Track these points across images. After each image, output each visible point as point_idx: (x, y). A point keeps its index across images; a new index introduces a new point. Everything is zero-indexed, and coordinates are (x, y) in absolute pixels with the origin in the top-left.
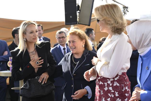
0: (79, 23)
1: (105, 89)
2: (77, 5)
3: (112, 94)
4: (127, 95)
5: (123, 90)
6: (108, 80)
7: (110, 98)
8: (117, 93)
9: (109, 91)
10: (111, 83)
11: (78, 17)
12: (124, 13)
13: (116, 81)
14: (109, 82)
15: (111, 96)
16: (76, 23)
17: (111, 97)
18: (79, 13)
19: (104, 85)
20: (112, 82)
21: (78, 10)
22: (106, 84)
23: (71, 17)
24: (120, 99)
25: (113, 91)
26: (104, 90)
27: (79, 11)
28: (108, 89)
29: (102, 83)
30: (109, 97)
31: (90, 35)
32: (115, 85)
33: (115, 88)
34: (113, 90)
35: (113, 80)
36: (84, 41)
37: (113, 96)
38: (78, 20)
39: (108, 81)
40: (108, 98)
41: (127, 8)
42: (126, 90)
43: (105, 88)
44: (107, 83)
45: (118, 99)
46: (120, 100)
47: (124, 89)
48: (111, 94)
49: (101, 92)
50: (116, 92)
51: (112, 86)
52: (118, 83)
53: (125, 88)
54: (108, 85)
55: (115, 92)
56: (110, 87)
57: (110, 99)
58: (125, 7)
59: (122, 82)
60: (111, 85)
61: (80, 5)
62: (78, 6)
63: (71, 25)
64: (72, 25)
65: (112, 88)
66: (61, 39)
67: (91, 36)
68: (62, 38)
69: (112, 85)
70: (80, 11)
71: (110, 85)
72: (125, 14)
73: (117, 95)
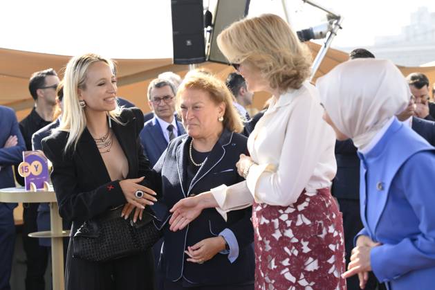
0: (212, 59)
1: (274, 235)
2: (205, 12)
3: (294, 248)
4: (332, 247)
5: (322, 236)
6: (281, 211)
7: (288, 260)
8: (305, 244)
9: (285, 241)
10: (289, 219)
11: (207, 44)
12: (329, 33)
13: (302, 212)
14: (284, 217)
15: (292, 254)
16: (202, 58)
17: (290, 254)
18: (210, 31)
19: (272, 224)
20: (290, 216)
21: (209, 23)
22: (276, 221)
23: (189, 43)
24: (314, 259)
25: (295, 240)
26: (273, 239)
27: (209, 28)
28: (282, 234)
29: (267, 222)
30: (285, 256)
31: (241, 90)
32: (299, 223)
33: (300, 231)
34: (296, 236)
35: (294, 210)
36: (223, 106)
37: (296, 253)
38: (207, 51)
39: (280, 214)
40: (284, 259)
41: (338, 18)
42: (329, 235)
43: (274, 233)
44: (280, 221)
45: (311, 259)
46: (316, 261)
47: (324, 232)
48: (290, 249)
49: (265, 244)
50: (302, 242)
51: (293, 226)
52: (308, 218)
53: (328, 230)
54: (283, 226)
55: (300, 241)
56: (287, 228)
57: (289, 262)
58: (333, 18)
59: (318, 216)
60: (289, 223)
61: (213, 12)
62: (209, 14)
63: (190, 65)
64: (192, 64)
65: (294, 233)
66: (162, 103)
67: (243, 94)
68: (164, 98)
69: (293, 224)
70: (213, 26)
71: (286, 225)
72: (333, 36)
73: (306, 250)
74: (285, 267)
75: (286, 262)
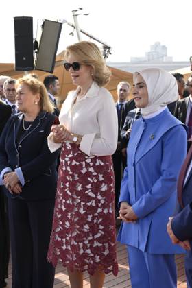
0: (37, 68)
1: (82, 171)
2: (34, 41)
3: (94, 178)
5: (109, 171)
6: (87, 157)
8: (101, 176)
9: (89, 174)
10: (91, 162)
11: (35, 60)
12: (104, 56)
13: (99, 158)
15: (93, 182)
16: (31, 68)
19: (81, 165)
20: (92, 160)
21: (36, 48)
22: (84, 163)
23: (24, 58)
24: (106, 184)
25: (95, 174)
26: (80, 173)
27: (36, 51)
28: (88, 170)
29: (78, 163)
31: (51, 86)
33: (98, 169)
34: (95, 171)
37: (95, 181)
38: (35, 63)
39: (86, 159)
40: (88, 184)
41: (109, 48)
44: (86, 163)
45: (104, 184)
46: (106, 186)
47: (110, 169)
48: (92, 178)
49: (74, 176)
50: (99, 175)
51: (94, 166)
52: (103, 162)
56: (90, 167)
57: (91, 186)
58: (106, 48)
59: (107, 160)
60: (91, 164)
61: (38, 41)
62: (36, 42)
64: (26, 71)
65: (94, 169)
67: (51, 88)
70: (38, 49)
72: (106, 57)
73: (101, 179)
74: (88, 189)
75: (89, 186)
